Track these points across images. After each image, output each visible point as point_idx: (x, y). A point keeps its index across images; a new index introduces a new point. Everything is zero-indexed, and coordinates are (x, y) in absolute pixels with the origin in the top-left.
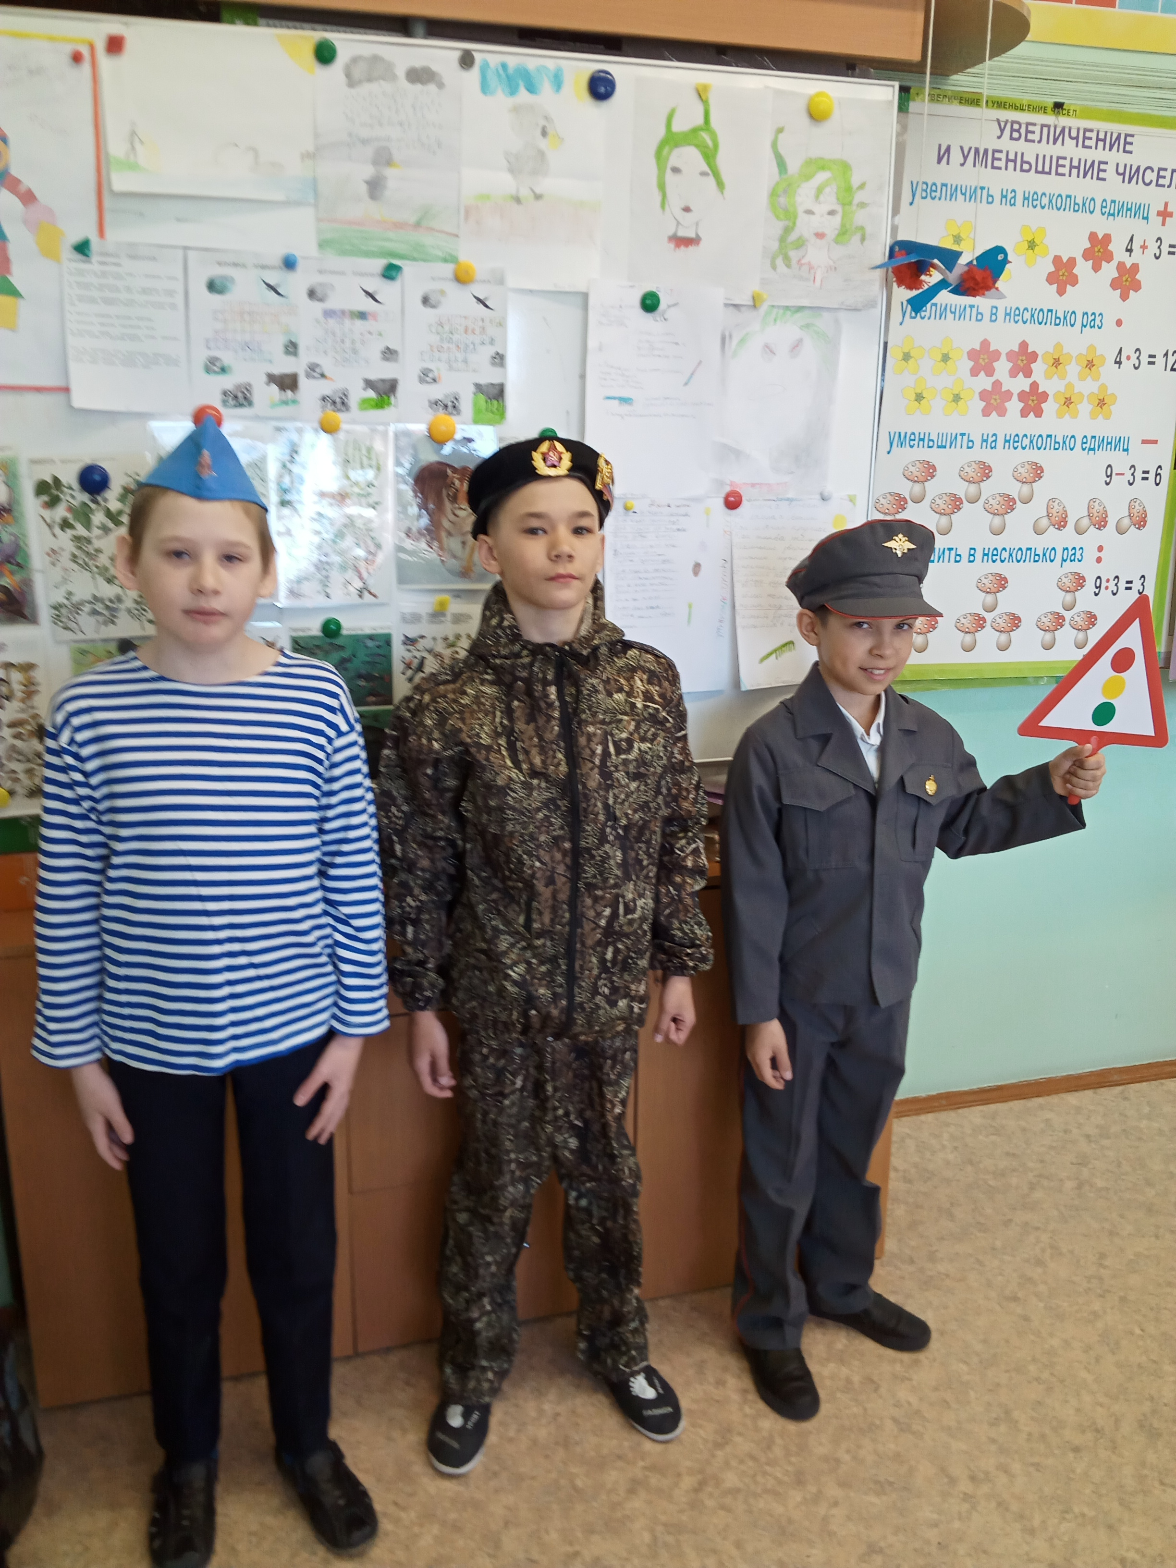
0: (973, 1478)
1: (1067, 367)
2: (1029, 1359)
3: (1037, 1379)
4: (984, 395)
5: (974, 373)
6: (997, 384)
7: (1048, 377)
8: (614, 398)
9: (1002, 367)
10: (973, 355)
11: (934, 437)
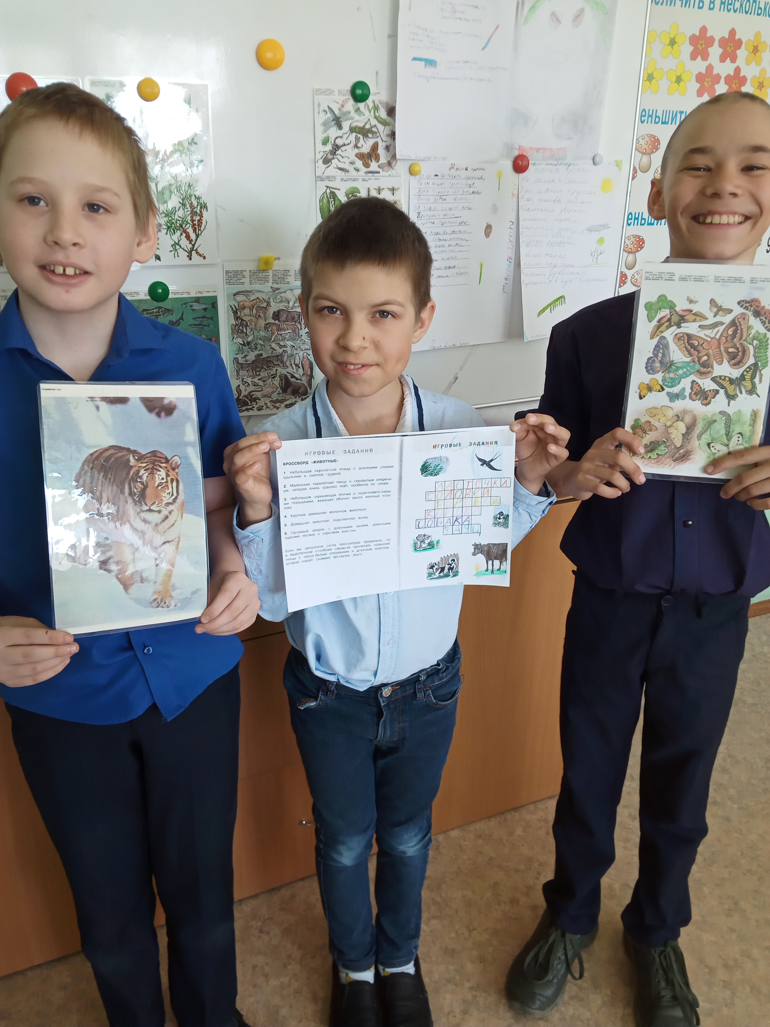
0: (726, 966)
1: (763, 54)
2: (739, 854)
3: (749, 871)
4: (700, 78)
5: (693, 57)
6: (710, 68)
7: (748, 63)
8: (420, 60)
9: (715, 51)
10: (693, 40)
11: (660, 114)
